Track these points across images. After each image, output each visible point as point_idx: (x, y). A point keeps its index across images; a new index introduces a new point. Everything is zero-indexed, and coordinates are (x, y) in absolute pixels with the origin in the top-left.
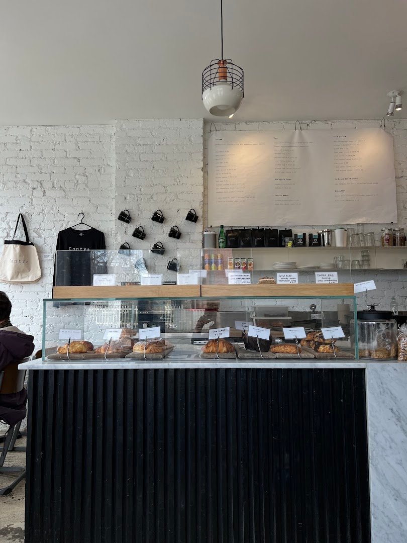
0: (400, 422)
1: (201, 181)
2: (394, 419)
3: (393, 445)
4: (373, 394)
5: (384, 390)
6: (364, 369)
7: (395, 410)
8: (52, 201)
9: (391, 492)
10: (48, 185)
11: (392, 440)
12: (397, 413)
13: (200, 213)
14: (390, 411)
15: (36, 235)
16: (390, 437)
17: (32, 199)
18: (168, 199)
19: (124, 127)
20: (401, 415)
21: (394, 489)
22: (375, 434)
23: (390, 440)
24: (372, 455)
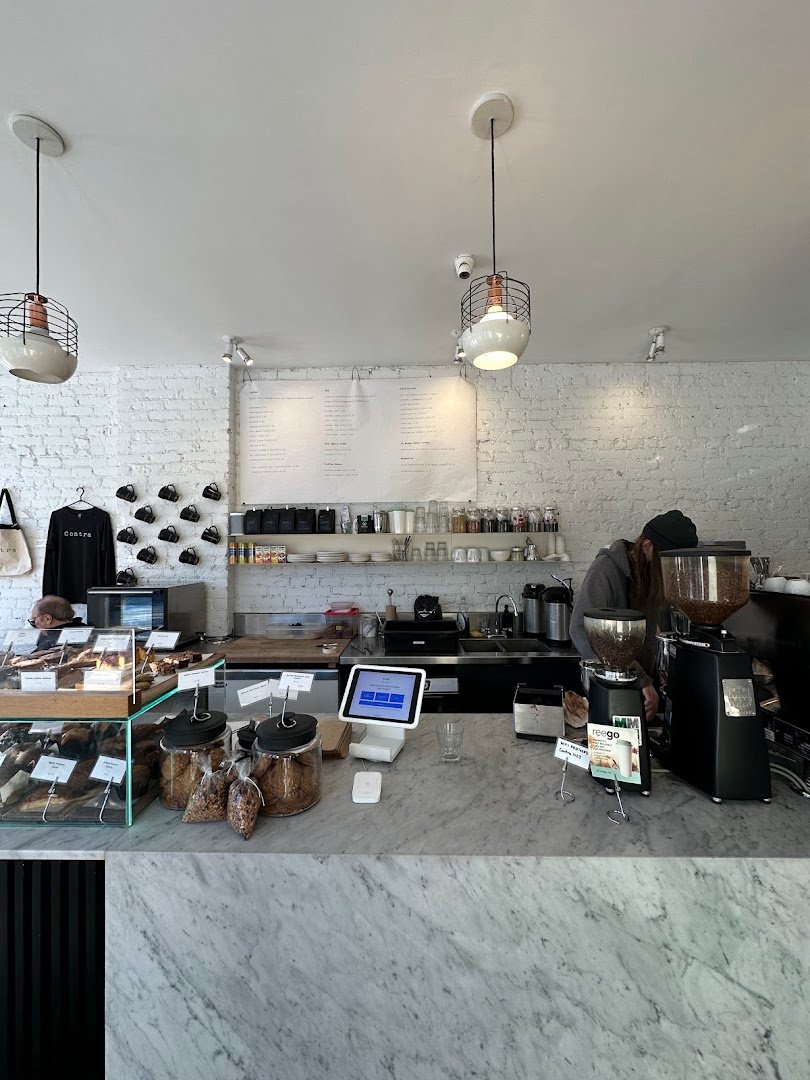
0: (158, 954)
1: (226, 446)
2: (148, 949)
3: (144, 993)
4: (115, 905)
5: (132, 897)
6: (102, 863)
7: (149, 934)
8: (46, 473)
9: (137, 1073)
10: (39, 452)
11: (144, 986)
12: (153, 939)
13: (224, 488)
14: (142, 936)
15: (25, 516)
16: (140, 981)
17: (20, 470)
18: (184, 470)
19: (129, 376)
20: (161, 942)
21: (143, 1067)
22: (114, 974)
23: (139, 985)
24: (109, 1009)
